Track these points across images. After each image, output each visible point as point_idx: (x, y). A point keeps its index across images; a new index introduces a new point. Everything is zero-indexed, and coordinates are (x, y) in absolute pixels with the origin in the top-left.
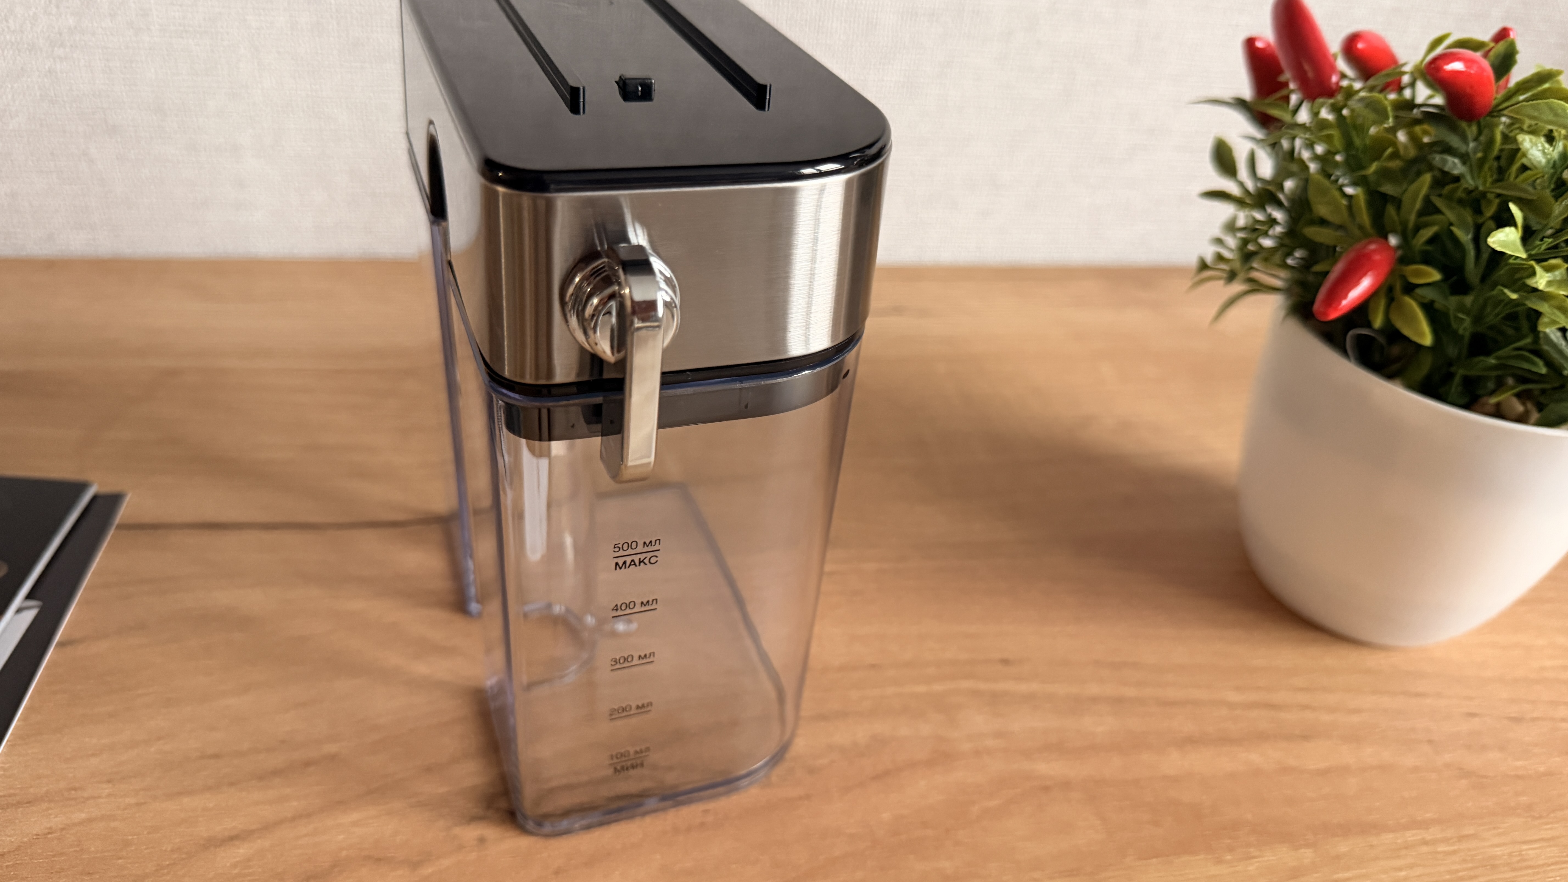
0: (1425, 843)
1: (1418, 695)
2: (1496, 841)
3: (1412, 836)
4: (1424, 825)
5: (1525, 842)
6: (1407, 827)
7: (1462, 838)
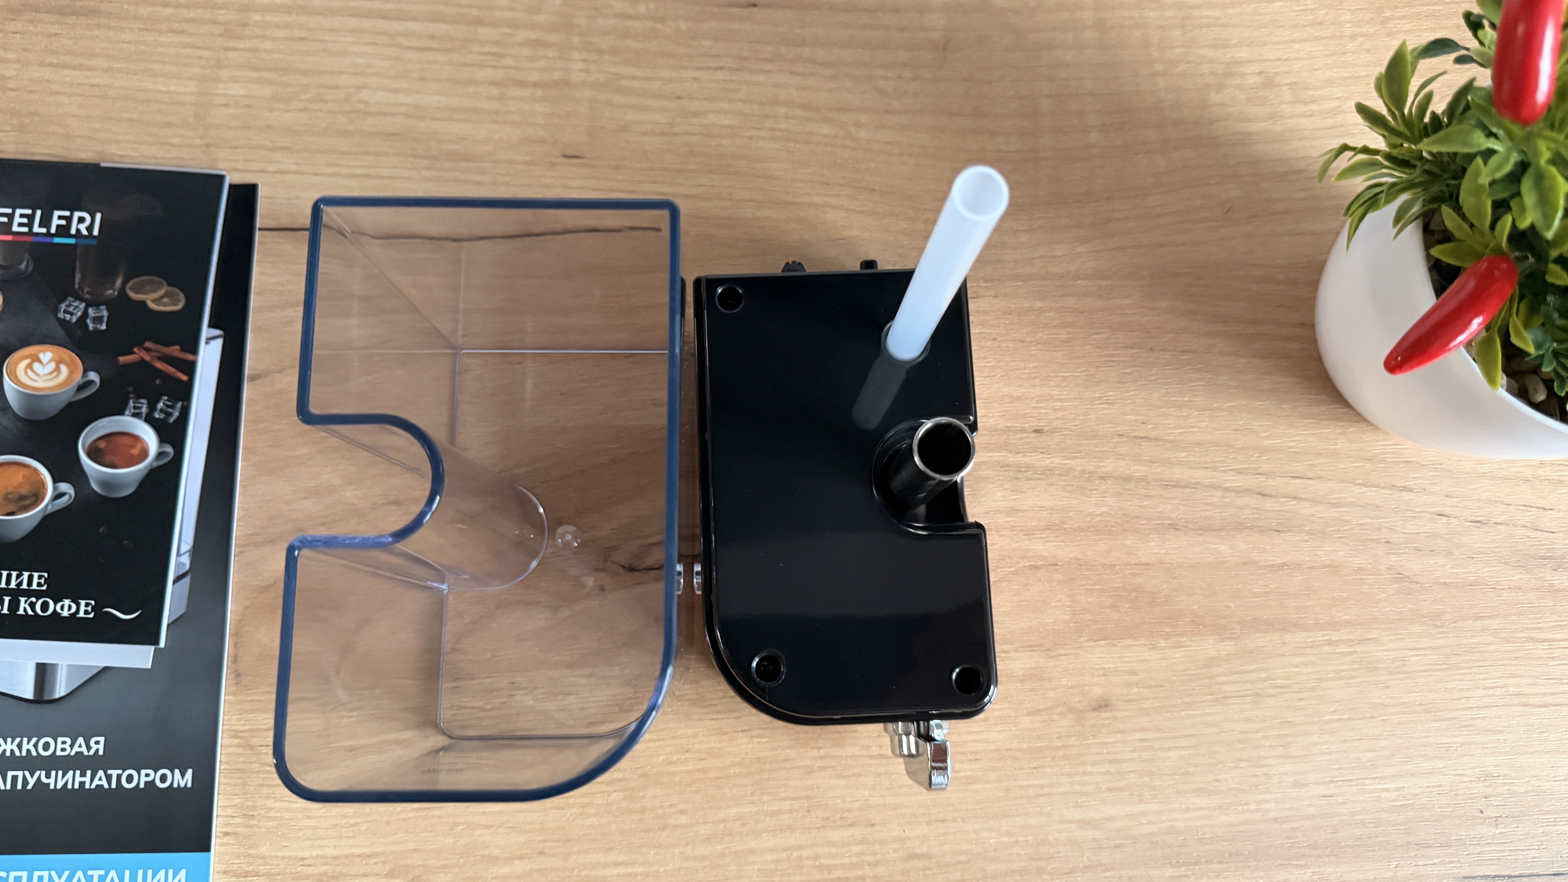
1: (1404, 489)
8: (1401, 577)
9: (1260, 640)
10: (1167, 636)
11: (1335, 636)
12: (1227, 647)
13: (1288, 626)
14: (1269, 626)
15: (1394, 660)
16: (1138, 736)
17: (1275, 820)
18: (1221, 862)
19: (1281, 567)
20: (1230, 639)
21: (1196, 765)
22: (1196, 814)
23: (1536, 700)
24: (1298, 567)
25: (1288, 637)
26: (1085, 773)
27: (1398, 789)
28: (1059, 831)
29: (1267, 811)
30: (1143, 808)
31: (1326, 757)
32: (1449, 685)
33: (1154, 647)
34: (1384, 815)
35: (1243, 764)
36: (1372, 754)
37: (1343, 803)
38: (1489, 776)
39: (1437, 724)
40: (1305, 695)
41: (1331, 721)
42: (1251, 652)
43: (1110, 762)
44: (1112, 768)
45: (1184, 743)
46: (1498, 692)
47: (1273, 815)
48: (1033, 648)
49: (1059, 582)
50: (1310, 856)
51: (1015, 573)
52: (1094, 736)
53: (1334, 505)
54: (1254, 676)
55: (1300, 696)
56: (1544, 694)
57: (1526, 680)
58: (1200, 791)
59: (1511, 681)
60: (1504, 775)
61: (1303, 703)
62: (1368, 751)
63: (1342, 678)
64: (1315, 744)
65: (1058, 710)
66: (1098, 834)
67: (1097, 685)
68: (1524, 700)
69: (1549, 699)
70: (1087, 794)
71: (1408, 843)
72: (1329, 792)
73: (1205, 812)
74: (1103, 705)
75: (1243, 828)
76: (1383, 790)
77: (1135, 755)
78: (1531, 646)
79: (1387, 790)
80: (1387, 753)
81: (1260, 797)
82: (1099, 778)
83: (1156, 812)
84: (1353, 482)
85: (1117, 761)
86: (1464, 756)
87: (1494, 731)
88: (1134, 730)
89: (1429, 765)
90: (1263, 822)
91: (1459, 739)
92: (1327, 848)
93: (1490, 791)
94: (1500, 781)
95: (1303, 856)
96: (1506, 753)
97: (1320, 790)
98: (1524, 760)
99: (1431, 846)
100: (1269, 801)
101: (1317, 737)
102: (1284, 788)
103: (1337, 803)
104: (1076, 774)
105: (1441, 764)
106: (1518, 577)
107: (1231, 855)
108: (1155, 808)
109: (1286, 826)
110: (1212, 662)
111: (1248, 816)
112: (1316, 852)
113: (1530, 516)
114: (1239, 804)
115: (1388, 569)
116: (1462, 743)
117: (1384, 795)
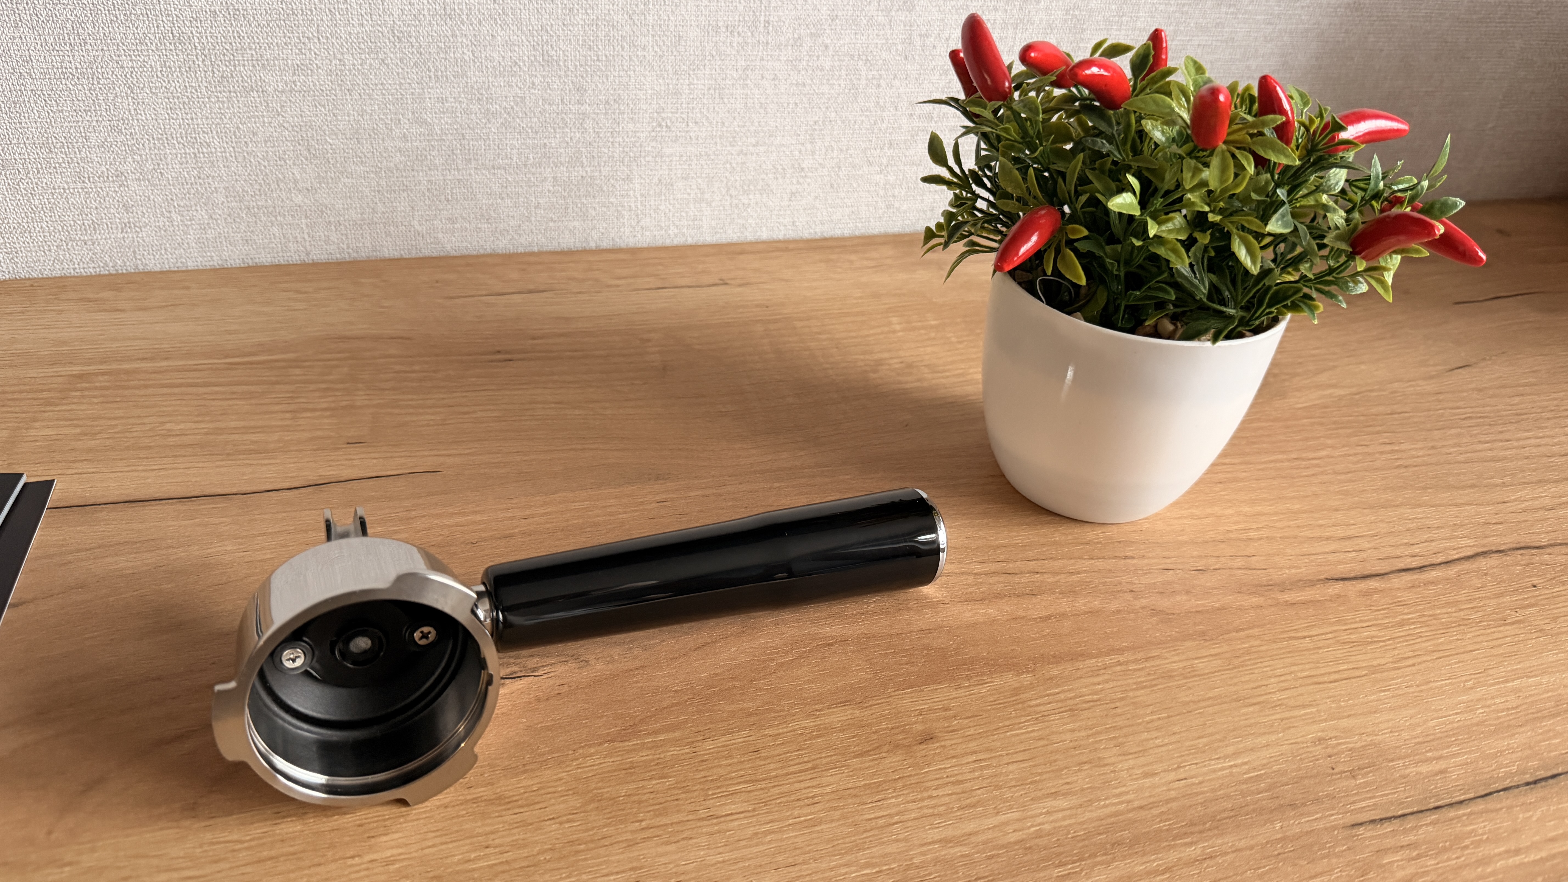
0: (1119, 664)
1: (1126, 557)
2: (1176, 658)
3: (1108, 660)
4: (1121, 651)
5: (1197, 658)
6: (1107, 654)
7: (1147, 659)
8: (1156, 612)
9: (1055, 670)
10: (968, 677)
11: (1122, 659)
12: (1027, 678)
13: (1074, 657)
14: (1057, 659)
15: (1184, 668)
16: (974, 758)
17: (1141, 808)
18: (1105, 854)
19: (1049, 617)
20: (1028, 672)
21: (1040, 774)
22: (1060, 815)
23: (1326, 679)
24: (1063, 615)
25: (1080, 665)
26: (931, 797)
27: (1245, 763)
29: (1129, 802)
30: (1002, 818)
31: (1164, 749)
32: (1243, 680)
33: (959, 687)
34: (1244, 786)
35: (1086, 767)
36: (1204, 740)
37: (1200, 783)
38: (1320, 740)
39: (1251, 709)
40: (1118, 704)
41: (1152, 721)
42: (1051, 678)
43: (953, 783)
44: (958, 788)
45: (1020, 757)
46: (1288, 677)
47: (1136, 804)
48: (844, 703)
49: (853, 652)
50: (1192, 833)
52: (929, 765)
53: (1072, 574)
54: (1062, 696)
55: (1113, 705)
56: (1330, 673)
57: (1307, 666)
58: (1054, 795)
59: (1295, 668)
60: (1335, 737)
61: (1119, 711)
62: (1199, 738)
63: (1145, 687)
64: (1147, 740)
65: (885, 749)
67: (916, 723)
68: (1316, 680)
69: (1336, 676)
70: (939, 815)
71: (1282, 806)
72: (1182, 776)
73: (1068, 813)
74: (928, 738)
75: (1113, 820)
76: (1231, 766)
77: (976, 774)
78: (1296, 643)
79: (1235, 766)
80: (1217, 737)
81: (1117, 791)
82: (947, 799)
83: (1018, 820)
84: (1080, 558)
85: (960, 782)
86: (1289, 728)
87: (1304, 706)
88: (967, 754)
89: (1263, 740)
90: (1129, 811)
91: (1278, 716)
92: (1205, 823)
93: (1329, 751)
94: (1334, 742)
95: (1185, 834)
96: (1326, 720)
97: (1172, 776)
98: (1345, 723)
99: (1304, 804)
100: (1127, 793)
101: (1145, 735)
102: (1136, 779)
103: (1193, 784)
104: (922, 800)
105: (1273, 737)
106: (1255, 600)
107: (1113, 845)
108: (1015, 815)
109: (1155, 812)
110: (1017, 691)
111: (1113, 809)
112: (1197, 829)
113: (1239, 562)
114: (1099, 800)
115: (1143, 608)
116: (1282, 720)
117: (1234, 770)
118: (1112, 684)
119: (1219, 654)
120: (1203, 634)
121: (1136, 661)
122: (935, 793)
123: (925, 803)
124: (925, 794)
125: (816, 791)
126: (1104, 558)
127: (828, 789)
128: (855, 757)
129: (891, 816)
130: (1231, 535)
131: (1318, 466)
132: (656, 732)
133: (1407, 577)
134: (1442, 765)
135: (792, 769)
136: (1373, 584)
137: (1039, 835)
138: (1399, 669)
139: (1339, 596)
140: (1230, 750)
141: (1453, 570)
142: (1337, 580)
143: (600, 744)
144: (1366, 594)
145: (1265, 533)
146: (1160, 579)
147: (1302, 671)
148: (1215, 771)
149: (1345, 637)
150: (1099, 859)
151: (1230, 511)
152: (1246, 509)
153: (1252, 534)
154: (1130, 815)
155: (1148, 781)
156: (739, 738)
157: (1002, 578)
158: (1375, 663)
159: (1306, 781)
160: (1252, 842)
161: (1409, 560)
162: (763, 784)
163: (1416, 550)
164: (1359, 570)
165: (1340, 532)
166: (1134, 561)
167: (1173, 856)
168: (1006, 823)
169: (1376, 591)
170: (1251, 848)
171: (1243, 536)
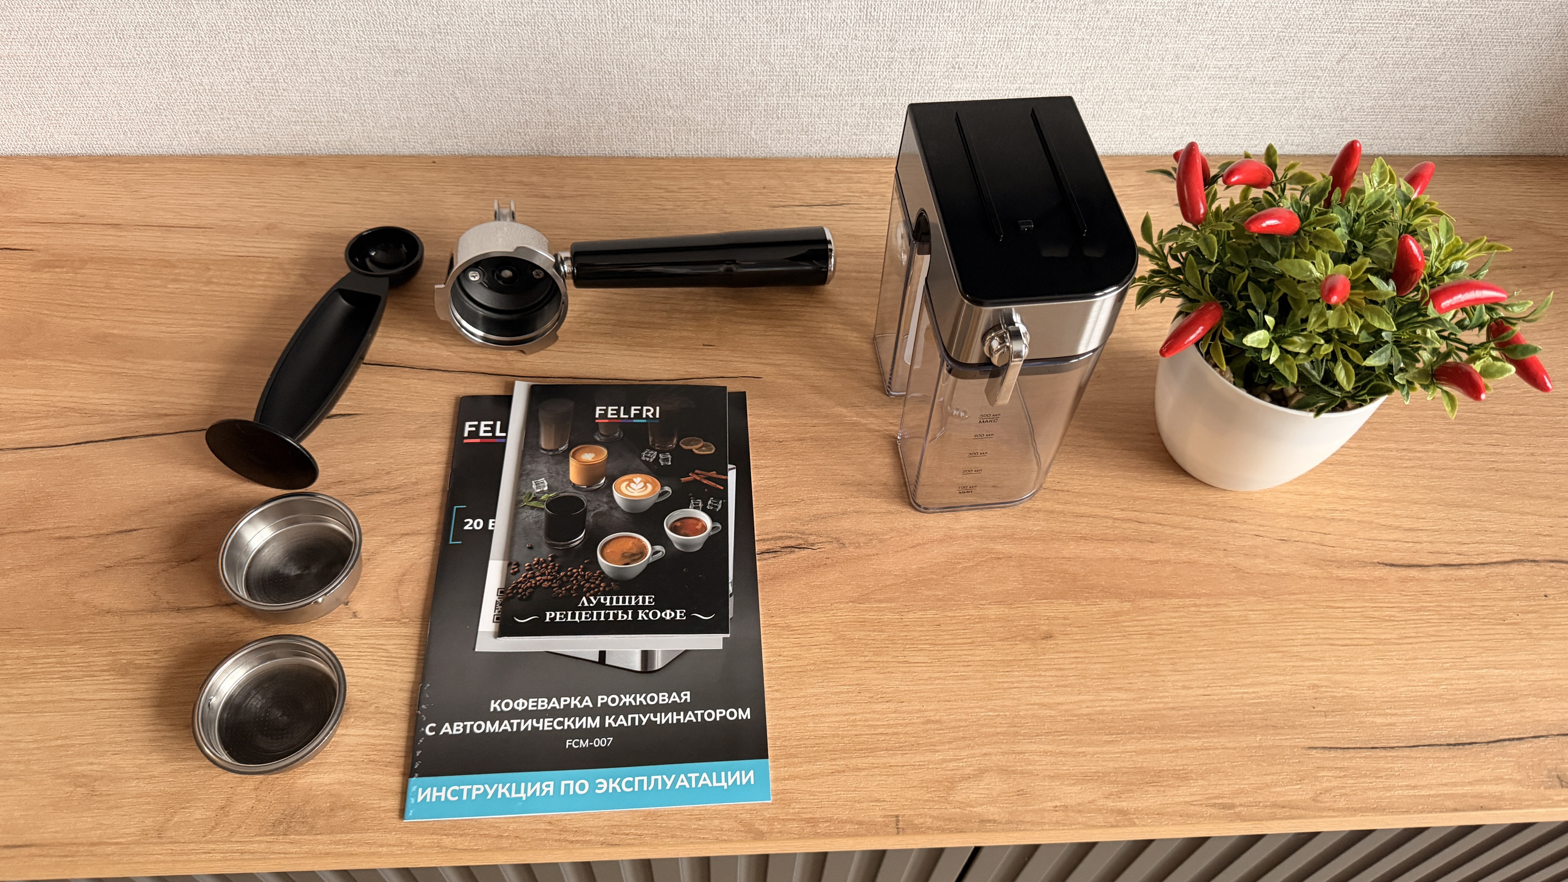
0: (1195, 605)
1: (1231, 521)
2: (1237, 608)
3: (1188, 601)
4: (1199, 596)
5: (1251, 610)
6: (1189, 597)
7: (1216, 605)
8: (1236, 569)
9: (1148, 603)
10: (1087, 598)
11: (1198, 602)
12: (1127, 606)
13: (1165, 595)
14: (1153, 595)
15: (1239, 616)
16: (1075, 655)
17: (1173, 709)
18: (1139, 733)
19: (1156, 562)
20: (1129, 601)
21: (1114, 673)
22: (1119, 703)
23: (1340, 642)
24: (1168, 562)
25: (1167, 602)
26: (1040, 675)
27: (1254, 692)
28: (1027, 710)
29: (1166, 703)
30: (1081, 697)
31: (1202, 672)
32: (1279, 632)
33: (1078, 604)
34: (1247, 708)
35: (1146, 674)
36: (1233, 671)
37: (1218, 700)
38: (1315, 686)
39: (1275, 655)
40: (1183, 635)
41: (1201, 651)
42: (1143, 609)
43: (1057, 669)
44: (1059, 673)
45: (1105, 660)
46: (1312, 636)
47: (1171, 705)
48: (1000, 603)
49: (1013, 567)
50: (1200, 731)
51: (986, 561)
52: (1044, 654)
53: (1186, 529)
54: (1147, 623)
55: (1179, 635)
56: (1344, 639)
57: (1330, 631)
58: (1119, 689)
59: (1321, 630)
60: (1326, 686)
61: (1182, 640)
62: (1231, 669)
63: (1206, 626)
64: (1194, 664)
65: (1019, 638)
66: (1053, 713)
67: (1043, 624)
68: (1331, 642)
69: (1348, 642)
70: (1043, 688)
71: (1267, 725)
72: (1207, 693)
73: (1125, 702)
74: (1048, 636)
75: (1152, 713)
76: (1244, 693)
77: (1073, 666)
78: (1330, 610)
79: (1247, 693)
80: (1243, 670)
81: (1161, 695)
82: (1050, 679)
83: (1091, 701)
84: (1197, 517)
85: (1061, 669)
86: (1296, 673)
87: (1314, 660)
88: (1071, 652)
89: (1273, 679)
90: (1165, 709)
91: (1292, 664)
92: (1211, 727)
93: (1318, 695)
94: (1324, 689)
95: (1196, 731)
96: (1325, 673)
97: (1202, 691)
98: (1338, 677)
99: (1282, 728)
100: (1167, 697)
101: (1194, 660)
102: (1177, 689)
103: (1213, 699)
104: (1035, 676)
105: (1282, 678)
106: (1315, 571)
107: (1146, 729)
108: (1090, 698)
109: (1181, 713)
110: (1117, 614)
111: (1154, 706)
112: (1204, 729)
113: (1317, 538)
114: (1147, 698)
115: (1228, 565)
116: (1293, 667)
117: (1245, 696)
118: (1183, 620)
119: (1269, 610)
120: (1265, 592)
121: (1207, 605)
122: (1043, 674)
123: (1036, 679)
124: (1037, 673)
125: (970, 658)
126: (1214, 519)
127: (978, 658)
128: (1000, 641)
129: (1012, 682)
130: (1320, 514)
131: (1420, 459)
132: (880, 601)
133: (1445, 571)
134: (1394, 720)
135: (959, 641)
136: (1413, 572)
137: (1101, 713)
138: (1399, 644)
139: (1381, 579)
140: (1249, 681)
141: (1487, 570)
142: (1386, 565)
143: (847, 603)
144: (1404, 580)
145: (1346, 515)
146: (1250, 543)
147: (1325, 633)
148: (1231, 694)
149: (1370, 613)
150: (1133, 735)
151: (1328, 492)
152: (1342, 492)
153: (1337, 515)
154: (1164, 712)
155: (1184, 692)
156: (930, 614)
157: (1133, 525)
158: (1383, 637)
159: (1291, 713)
160: (1237, 745)
161: (1453, 557)
162: (940, 648)
163: (1464, 549)
164: (1408, 559)
165: (1408, 523)
166: (1236, 525)
167: (1182, 743)
168: (1083, 701)
169: (1413, 579)
170: (1235, 748)
171: (1329, 516)
